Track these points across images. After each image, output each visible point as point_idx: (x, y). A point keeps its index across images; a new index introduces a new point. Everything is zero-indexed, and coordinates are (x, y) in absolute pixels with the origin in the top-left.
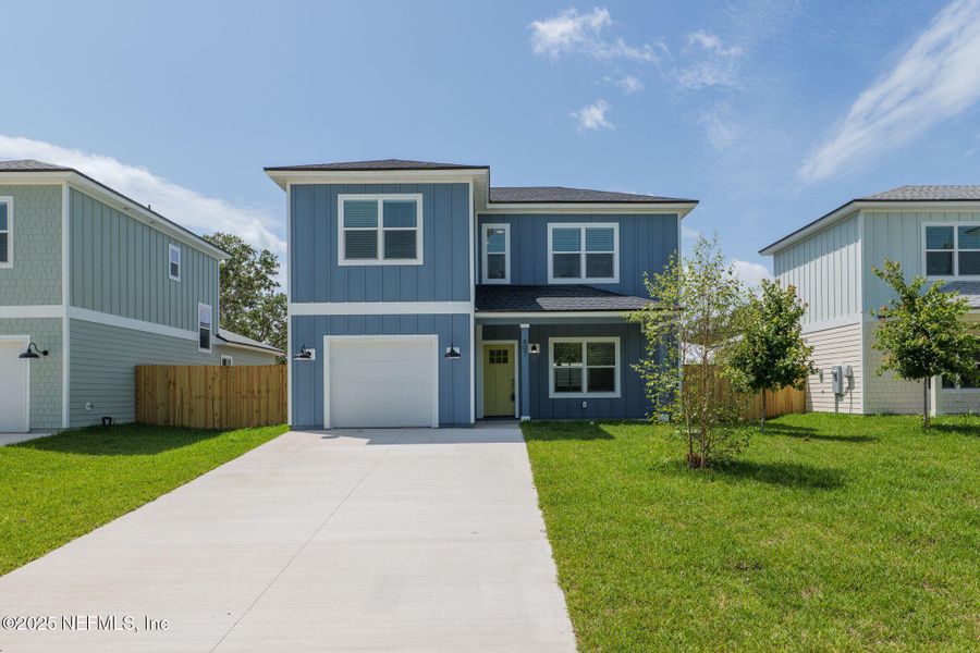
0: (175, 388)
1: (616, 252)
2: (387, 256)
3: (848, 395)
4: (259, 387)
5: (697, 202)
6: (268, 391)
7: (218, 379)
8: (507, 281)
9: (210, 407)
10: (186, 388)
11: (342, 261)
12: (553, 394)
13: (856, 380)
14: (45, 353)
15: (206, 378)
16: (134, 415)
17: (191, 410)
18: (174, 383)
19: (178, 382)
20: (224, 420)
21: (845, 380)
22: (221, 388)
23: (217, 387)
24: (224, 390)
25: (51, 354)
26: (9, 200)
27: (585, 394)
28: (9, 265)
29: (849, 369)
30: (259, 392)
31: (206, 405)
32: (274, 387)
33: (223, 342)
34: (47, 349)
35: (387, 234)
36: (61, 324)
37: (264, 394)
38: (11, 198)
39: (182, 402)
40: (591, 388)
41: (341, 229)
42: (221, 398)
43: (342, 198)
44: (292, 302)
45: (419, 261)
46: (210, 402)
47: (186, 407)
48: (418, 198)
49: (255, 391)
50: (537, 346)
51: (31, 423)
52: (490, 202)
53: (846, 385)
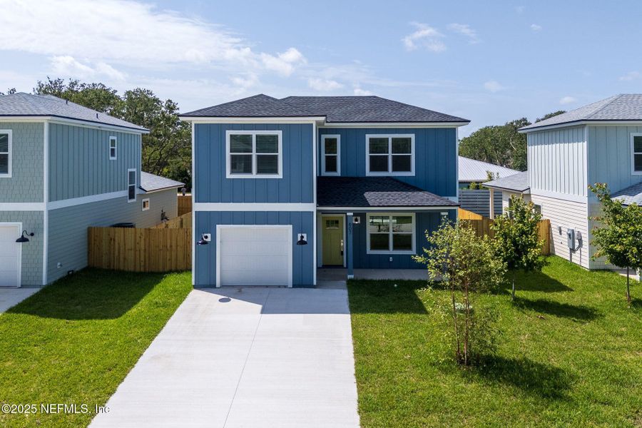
0: (114, 243)
1: (413, 155)
2: (259, 171)
3: (579, 252)
4: (171, 243)
5: (469, 121)
6: (177, 246)
7: (143, 238)
8: (338, 173)
9: (138, 257)
10: (122, 244)
11: (229, 176)
12: (369, 251)
13: (584, 243)
14: (32, 234)
15: (135, 236)
16: (86, 261)
17: (125, 259)
18: (114, 240)
19: (116, 238)
20: (147, 265)
21: (577, 241)
22: (145, 245)
23: (143, 242)
24: (147, 245)
25: (36, 235)
26: (9, 132)
27: (391, 251)
28: (9, 175)
29: (579, 234)
30: (171, 246)
31: (135, 254)
32: (181, 243)
33: (144, 192)
34: (33, 232)
35: (258, 157)
36: (43, 215)
37: (174, 247)
38: (11, 131)
39: (119, 252)
40: (396, 247)
41: (228, 154)
42: (145, 250)
43: (229, 133)
44: (196, 202)
45: (280, 176)
46: (137, 253)
47: (122, 256)
48: (279, 133)
49: (168, 246)
50: (359, 218)
51: (22, 281)
52: (327, 122)
53: (577, 244)
